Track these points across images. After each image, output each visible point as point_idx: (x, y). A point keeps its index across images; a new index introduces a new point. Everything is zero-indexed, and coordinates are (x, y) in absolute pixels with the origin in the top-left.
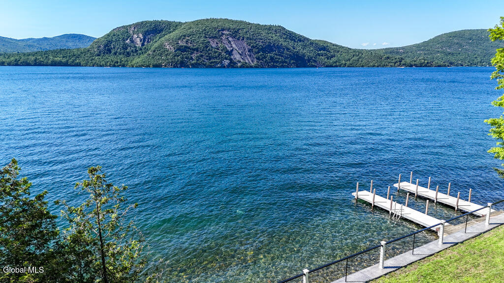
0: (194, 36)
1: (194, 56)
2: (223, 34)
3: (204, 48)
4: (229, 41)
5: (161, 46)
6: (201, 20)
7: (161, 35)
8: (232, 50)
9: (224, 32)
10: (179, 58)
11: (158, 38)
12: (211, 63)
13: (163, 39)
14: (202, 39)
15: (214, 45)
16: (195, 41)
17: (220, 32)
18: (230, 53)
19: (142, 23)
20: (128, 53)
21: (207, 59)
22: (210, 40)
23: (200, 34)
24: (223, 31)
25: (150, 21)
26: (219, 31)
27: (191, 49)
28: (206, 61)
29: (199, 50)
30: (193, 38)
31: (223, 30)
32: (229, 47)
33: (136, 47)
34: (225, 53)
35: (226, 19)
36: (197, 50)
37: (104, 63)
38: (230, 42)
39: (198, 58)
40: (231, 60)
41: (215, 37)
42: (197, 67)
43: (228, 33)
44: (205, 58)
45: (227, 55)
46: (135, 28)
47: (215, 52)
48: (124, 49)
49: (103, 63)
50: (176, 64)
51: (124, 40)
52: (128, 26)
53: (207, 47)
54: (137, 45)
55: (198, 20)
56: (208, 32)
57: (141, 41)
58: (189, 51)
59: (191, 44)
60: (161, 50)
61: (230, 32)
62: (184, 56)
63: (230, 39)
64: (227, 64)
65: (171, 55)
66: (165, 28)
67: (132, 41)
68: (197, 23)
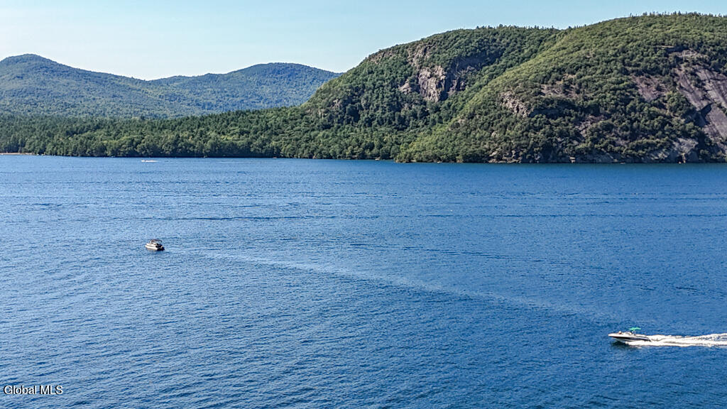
0: (590, 70)
1: (586, 129)
2: (679, 60)
3: (616, 104)
4: (699, 81)
5: (493, 102)
6: (613, 22)
7: (495, 67)
8: (707, 110)
9: (684, 55)
10: (540, 134)
11: (487, 76)
12: (637, 148)
13: (499, 80)
14: (613, 79)
15: (648, 96)
16: (590, 85)
17: (672, 56)
18: (700, 117)
19: (446, 36)
20: (403, 120)
21: (625, 138)
22: (638, 80)
23: (608, 62)
24: (681, 51)
25: (468, 32)
26: (668, 51)
27: (576, 109)
28: (622, 142)
29: (602, 110)
30: (587, 77)
31: (681, 48)
32: (698, 99)
33: (425, 103)
34: (683, 117)
35: (692, 15)
36: (595, 110)
37: (338, 151)
38: (700, 84)
39: (597, 136)
40: (701, 137)
41: (654, 71)
42: (592, 162)
43: (696, 56)
44: (618, 136)
45: (691, 125)
46: (425, 51)
47: (652, 116)
48: (392, 107)
49: (336, 148)
50: (531, 151)
51: (394, 85)
52: (406, 46)
53: (626, 101)
54: (427, 99)
55: (605, 23)
56: (633, 57)
57: (439, 86)
58: (570, 115)
59: (578, 92)
60: (491, 113)
61: (703, 53)
62: (557, 130)
63: (703, 75)
64: (686, 150)
65: (519, 125)
66: (508, 49)
67: (416, 88)
68: (600, 31)
